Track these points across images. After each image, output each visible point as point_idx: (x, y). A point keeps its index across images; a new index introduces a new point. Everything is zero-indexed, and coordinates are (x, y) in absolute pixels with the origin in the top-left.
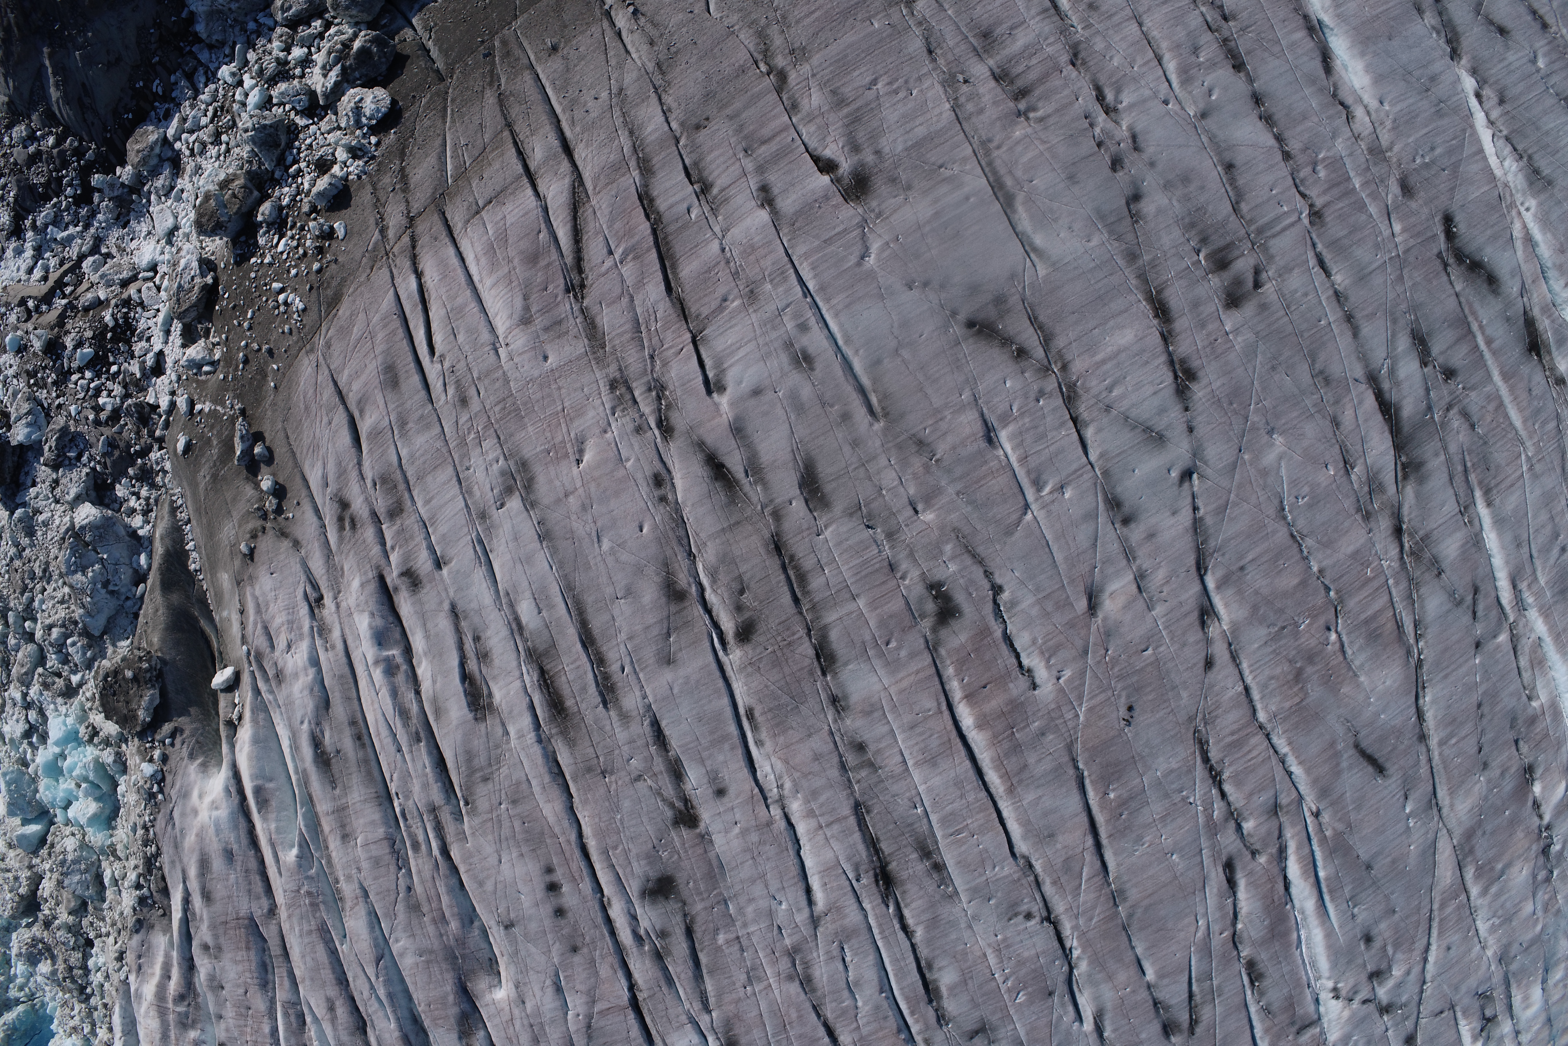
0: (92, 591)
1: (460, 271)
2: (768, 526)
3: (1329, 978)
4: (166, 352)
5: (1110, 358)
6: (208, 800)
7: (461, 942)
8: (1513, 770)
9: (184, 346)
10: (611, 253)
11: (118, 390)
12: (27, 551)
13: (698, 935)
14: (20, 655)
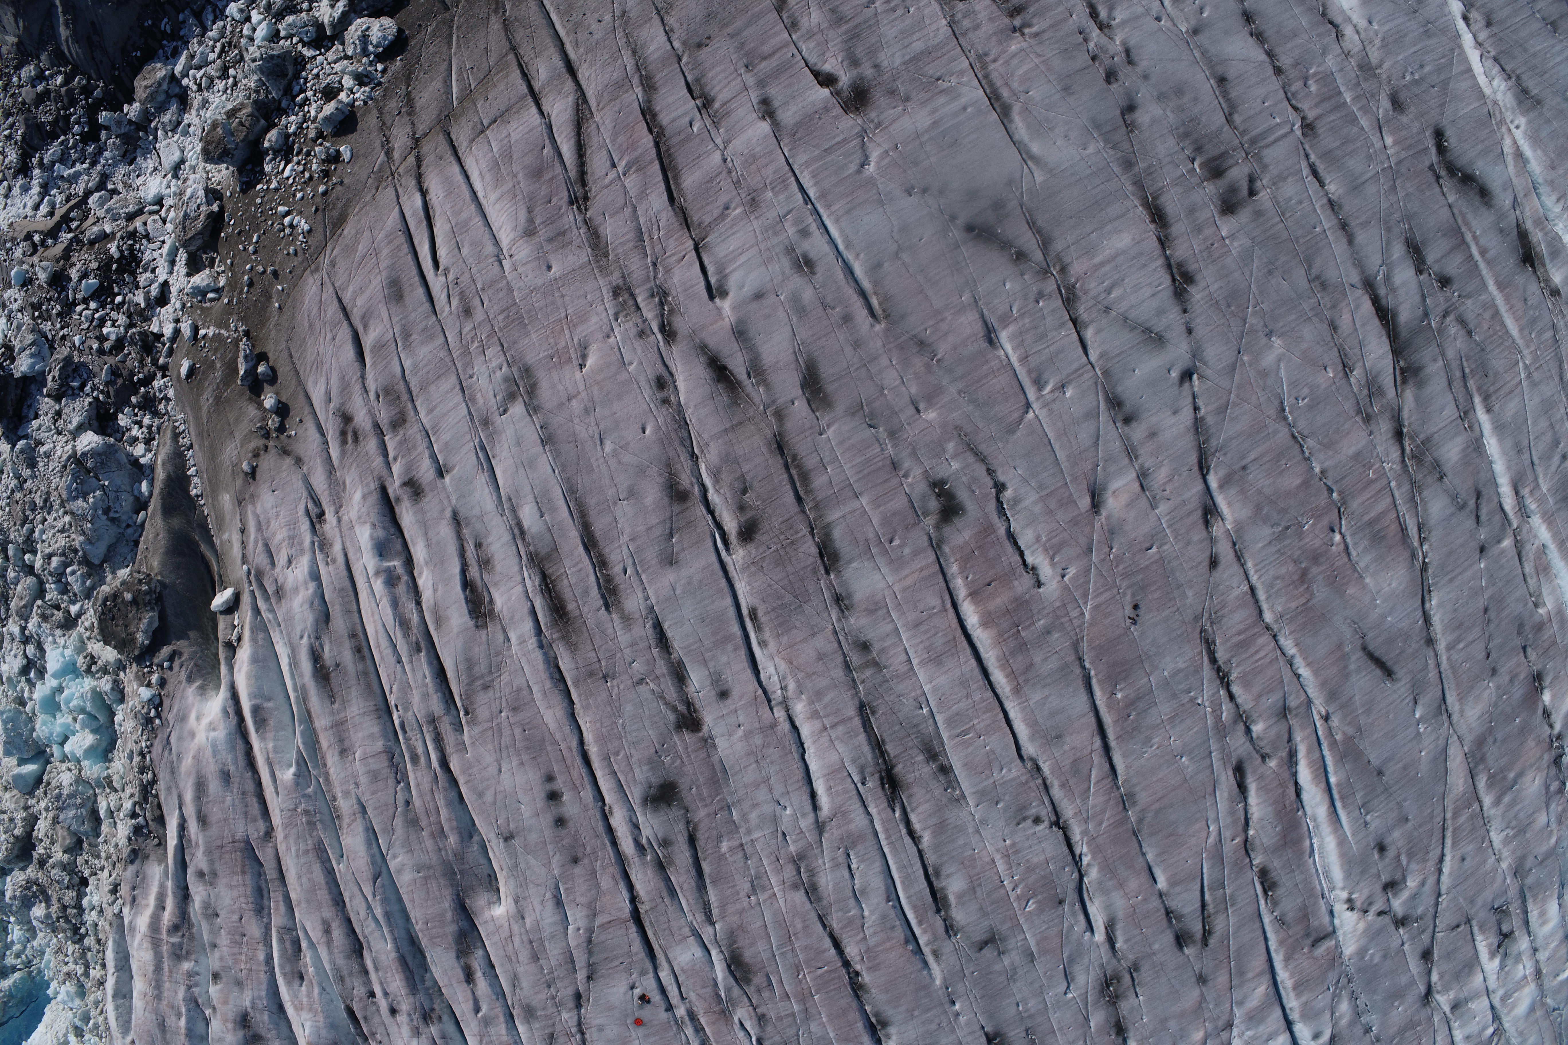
0: (93, 517)
1: (464, 188)
2: (770, 426)
3: (1343, 889)
4: (171, 281)
5: (1109, 261)
6: (205, 721)
7: (460, 856)
8: (1522, 677)
9: (189, 275)
10: (614, 166)
11: (122, 319)
12: (29, 482)
13: (701, 843)
14: (19, 588)
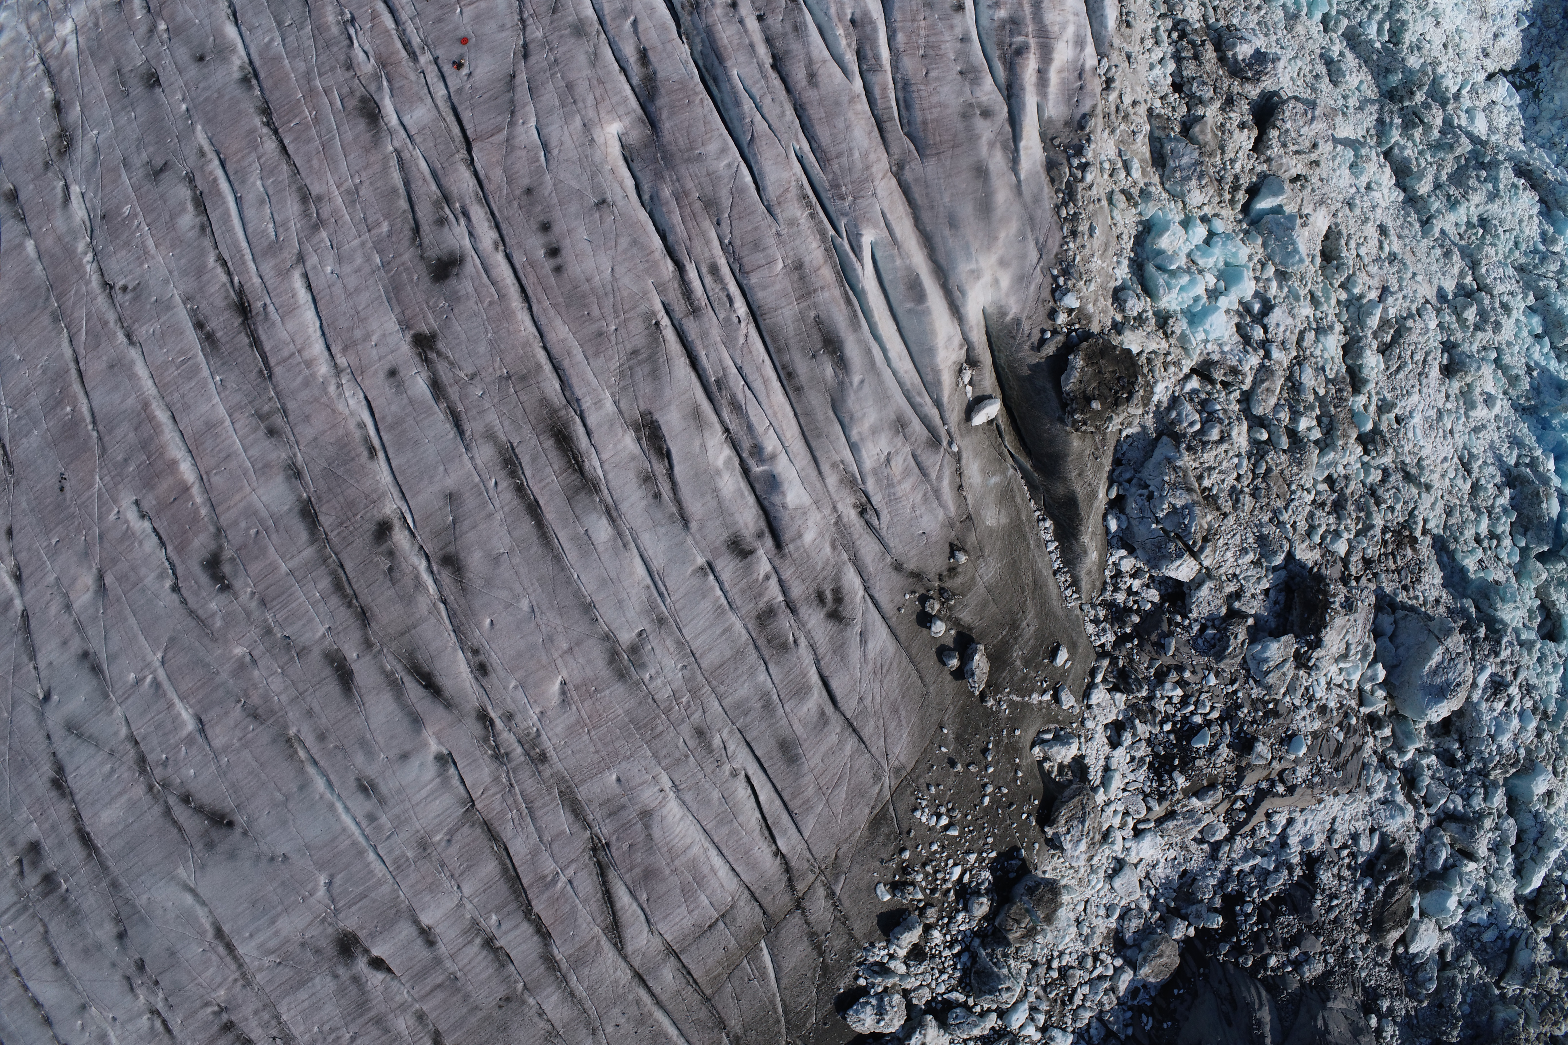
0: (1163, 489)
2: (374, 633)
4: (1107, 749)
5: (116, 797)
6: (987, 278)
7: (658, 176)
9: (1082, 757)
10: (570, 882)
11: (1160, 706)
12: (1266, 519)
13: (408, 226)
14: (1273, 401)
